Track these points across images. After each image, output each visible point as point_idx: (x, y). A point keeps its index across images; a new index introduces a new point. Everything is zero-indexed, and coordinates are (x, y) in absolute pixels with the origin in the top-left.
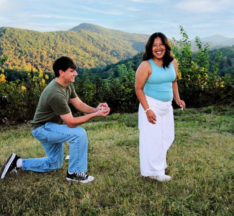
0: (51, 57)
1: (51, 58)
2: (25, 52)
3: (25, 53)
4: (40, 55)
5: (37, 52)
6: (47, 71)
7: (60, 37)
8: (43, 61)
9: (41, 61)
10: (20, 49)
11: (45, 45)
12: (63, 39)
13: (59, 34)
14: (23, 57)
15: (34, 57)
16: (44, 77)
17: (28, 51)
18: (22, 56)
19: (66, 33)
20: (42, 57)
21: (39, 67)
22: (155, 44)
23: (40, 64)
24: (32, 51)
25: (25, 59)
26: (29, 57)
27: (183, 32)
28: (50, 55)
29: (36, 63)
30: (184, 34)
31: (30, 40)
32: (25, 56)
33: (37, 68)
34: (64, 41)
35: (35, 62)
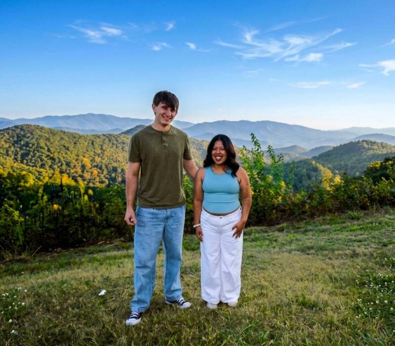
0: (97, 166)
1: (96, 168)
2: (60, 159)
3: (60, 161)
4: (80, 164)
5: (77, 160)
6: (91, 185)
7: (108, 141)
8: (85, 172)
9: (83, 172)
10: (52, 155)
11: (87, 151)
12: (113, 144)
13: (107, 137)
14: (56, 167)
15: (73, 167)
16: (86, 192)
17: (64, 158)
18: (55, 164)
19: (116, 137)
20: (83, 167)
21: (79, 179)
22: (214, 148)
23: (81, 176)
24: (69, 158)
25: (59, 169)
26: (64, 167)
27: (255, 140)
28: (95, 164)
29: (75, 174)
30: (255, 142)
31: (67, 145)
32: (59, 164)
33: (76, 181)
34: (115, 146)
35: (73, 173)
